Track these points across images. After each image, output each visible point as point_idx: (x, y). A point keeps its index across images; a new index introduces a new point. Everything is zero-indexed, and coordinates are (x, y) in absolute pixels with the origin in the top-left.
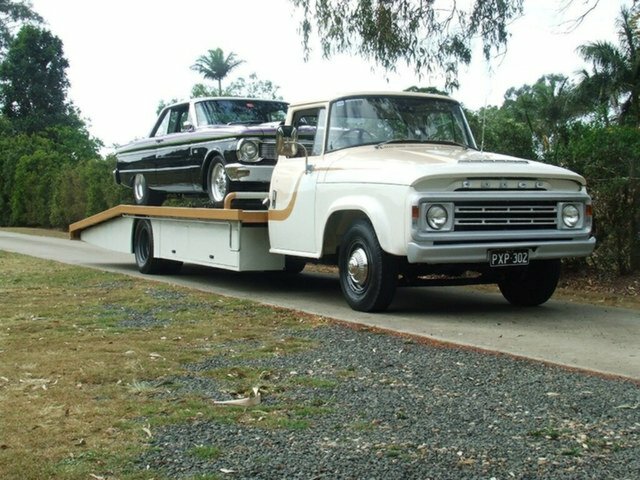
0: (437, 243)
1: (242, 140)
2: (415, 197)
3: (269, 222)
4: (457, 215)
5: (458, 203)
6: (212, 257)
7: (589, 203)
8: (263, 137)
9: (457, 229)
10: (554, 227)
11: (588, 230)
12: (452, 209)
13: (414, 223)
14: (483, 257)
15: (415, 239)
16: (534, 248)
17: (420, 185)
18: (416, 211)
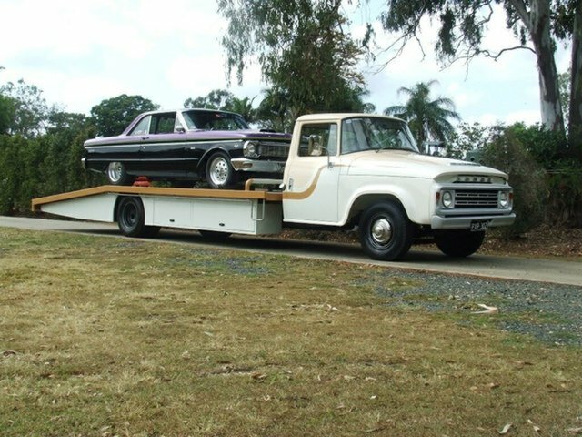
0: (447, 216)
1: (247, 142)
2: (437, 187)
3: (284, 200)
4: (456, 199)
5: (457, 191)
6: (223, 225)
7: (511, 192)
8: (260, 140)
9: (456, 207)
10: (496, 207)
11: (510, 209)
12: (454, 195)
13: (437, 203)
14: (468, 225)
15: (437, 213)
16: (490, 220)
17: (439, 179)
18: (438, 195)
